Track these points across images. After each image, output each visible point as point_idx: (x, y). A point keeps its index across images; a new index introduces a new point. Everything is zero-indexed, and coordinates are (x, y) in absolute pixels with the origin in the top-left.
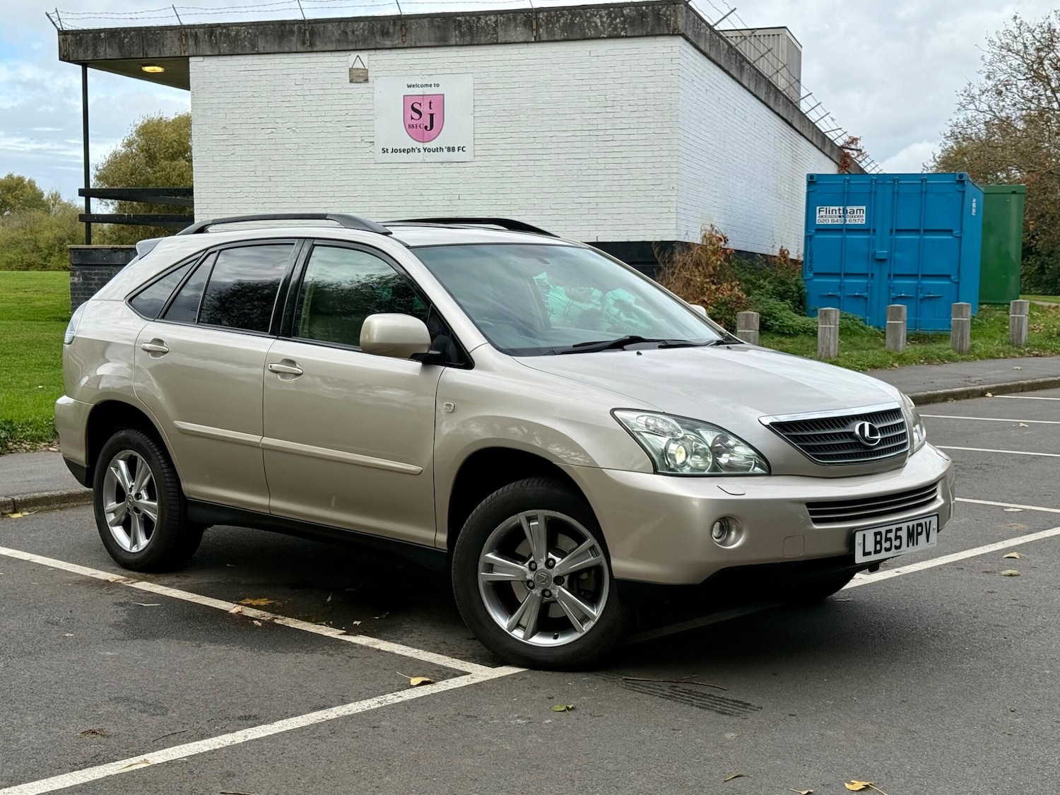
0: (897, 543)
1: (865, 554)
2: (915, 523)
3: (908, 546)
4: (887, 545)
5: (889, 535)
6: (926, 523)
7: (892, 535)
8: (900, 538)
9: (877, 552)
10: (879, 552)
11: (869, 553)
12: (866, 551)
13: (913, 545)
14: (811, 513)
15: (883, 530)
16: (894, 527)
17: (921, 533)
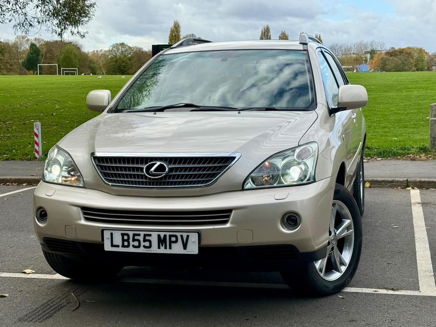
0: (147, 244)
1: (112, 245)
2: (168, 234)
3: (159, 248)
4: (136, 243)
5: (136, 237)
6: (182, 236)
7: (141, 238)
8: (150, 241)
9: (123, 246)
10: (128, 246)
11: (118, 246)
12: (114, 244)
13: (166, 248)
14: (85, 214)
15: (131, 234)
16: (142, 233)
17: (176, 241)
